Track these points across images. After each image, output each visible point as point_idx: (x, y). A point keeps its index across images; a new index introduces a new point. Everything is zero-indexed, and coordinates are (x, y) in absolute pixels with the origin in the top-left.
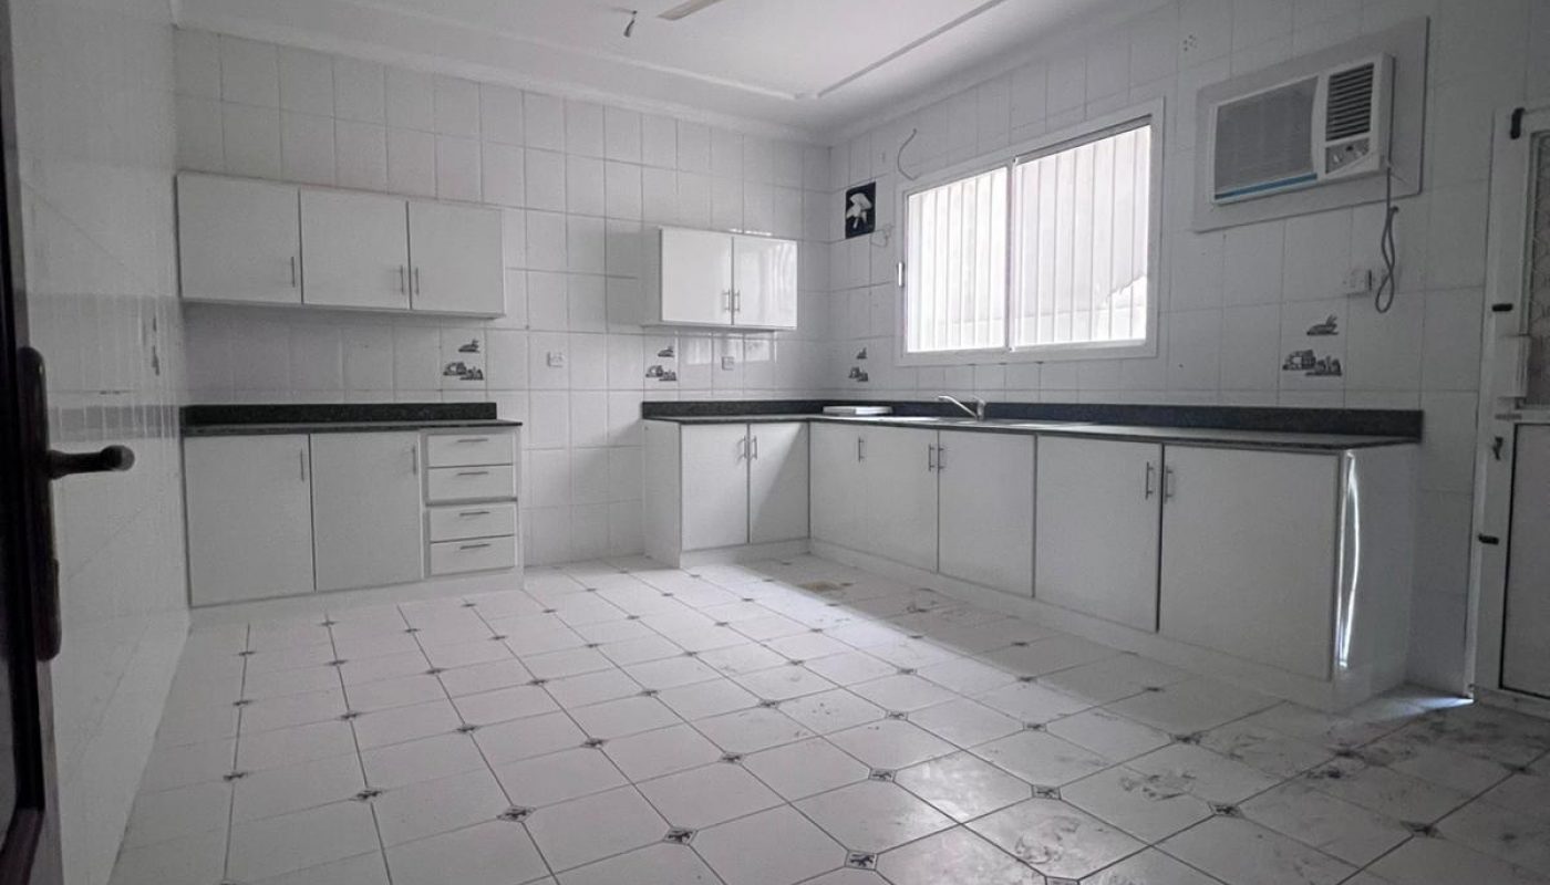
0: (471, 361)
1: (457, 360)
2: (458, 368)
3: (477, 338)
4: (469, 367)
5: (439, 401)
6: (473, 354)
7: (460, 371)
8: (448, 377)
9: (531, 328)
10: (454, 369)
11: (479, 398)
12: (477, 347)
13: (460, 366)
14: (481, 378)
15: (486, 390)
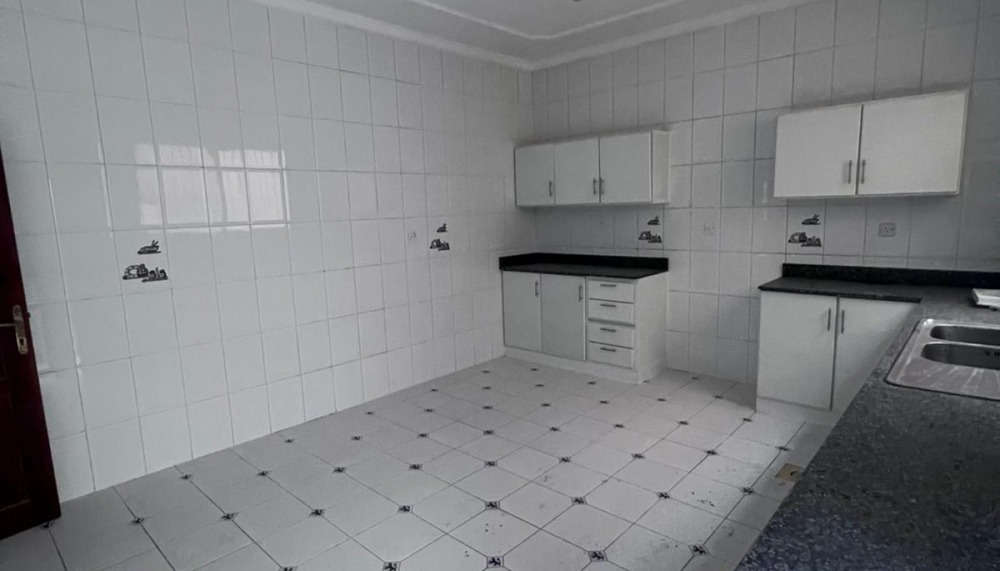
0: (655, 231)
1: (647, 230)
2: (647, 235)
3: (658, 215)
4: (653, 234)
5: (635, 255)
6: (657, 226)
7: (648, 236)
8: (641, 241)
9: (693, 206)
10: (644, 236)
11: (658, 255)
12: (658, 221)
13: (648, 233)
14: (660, 241)
15: (663, 250)
